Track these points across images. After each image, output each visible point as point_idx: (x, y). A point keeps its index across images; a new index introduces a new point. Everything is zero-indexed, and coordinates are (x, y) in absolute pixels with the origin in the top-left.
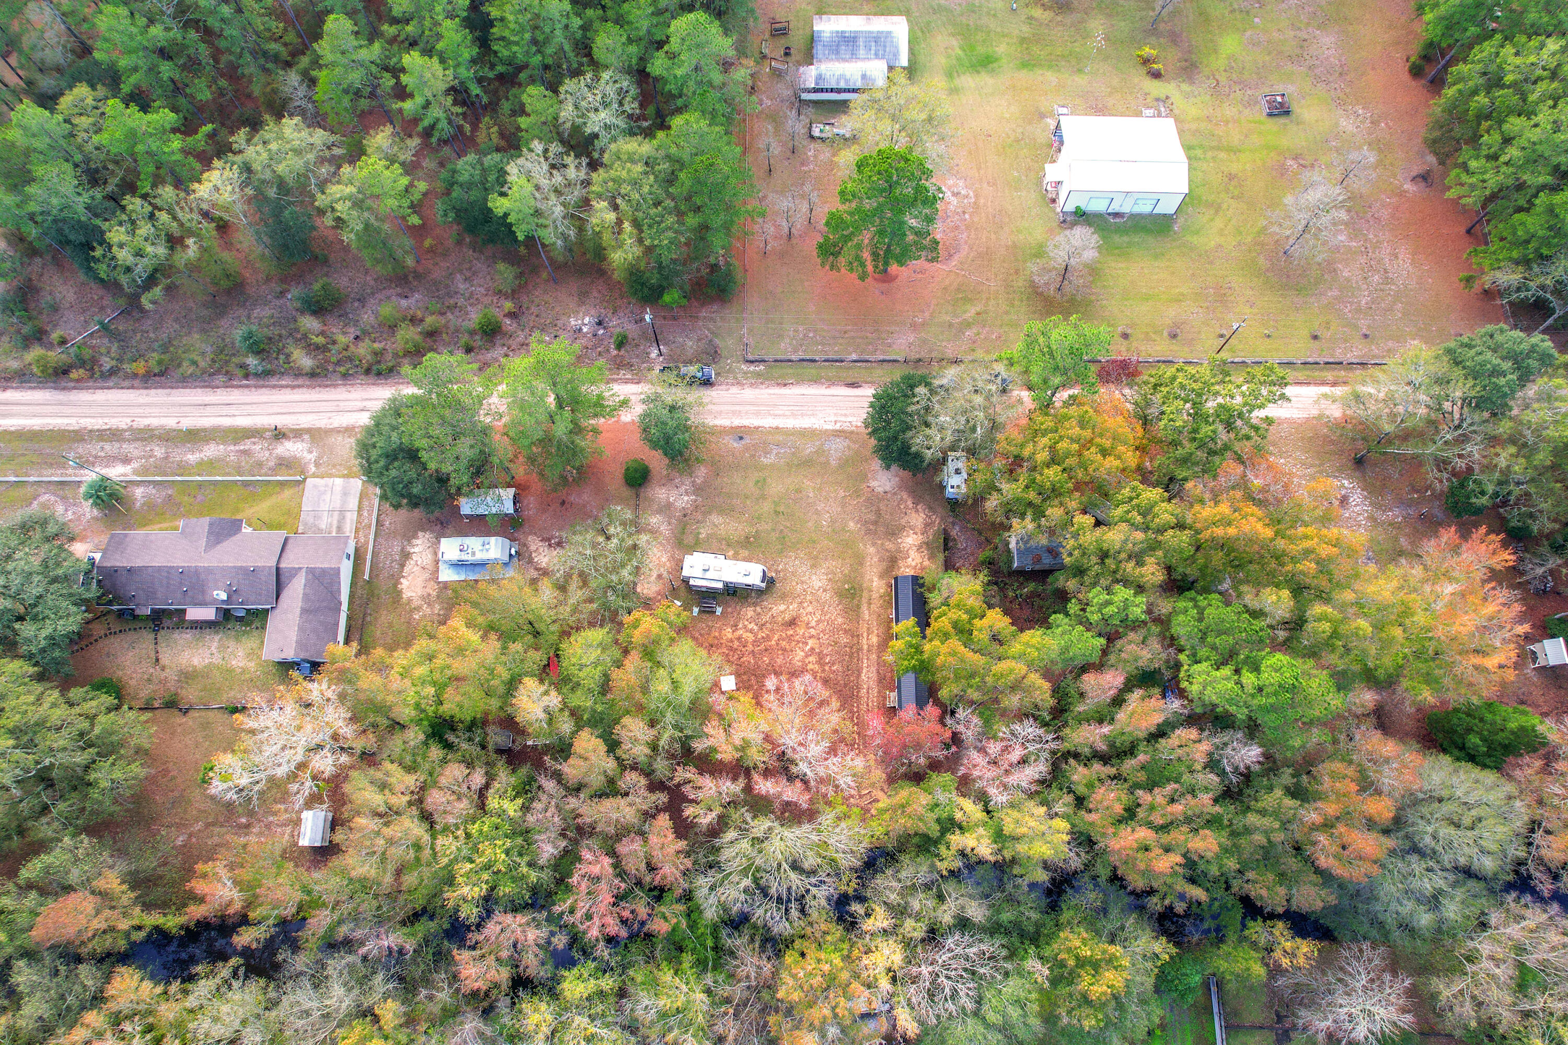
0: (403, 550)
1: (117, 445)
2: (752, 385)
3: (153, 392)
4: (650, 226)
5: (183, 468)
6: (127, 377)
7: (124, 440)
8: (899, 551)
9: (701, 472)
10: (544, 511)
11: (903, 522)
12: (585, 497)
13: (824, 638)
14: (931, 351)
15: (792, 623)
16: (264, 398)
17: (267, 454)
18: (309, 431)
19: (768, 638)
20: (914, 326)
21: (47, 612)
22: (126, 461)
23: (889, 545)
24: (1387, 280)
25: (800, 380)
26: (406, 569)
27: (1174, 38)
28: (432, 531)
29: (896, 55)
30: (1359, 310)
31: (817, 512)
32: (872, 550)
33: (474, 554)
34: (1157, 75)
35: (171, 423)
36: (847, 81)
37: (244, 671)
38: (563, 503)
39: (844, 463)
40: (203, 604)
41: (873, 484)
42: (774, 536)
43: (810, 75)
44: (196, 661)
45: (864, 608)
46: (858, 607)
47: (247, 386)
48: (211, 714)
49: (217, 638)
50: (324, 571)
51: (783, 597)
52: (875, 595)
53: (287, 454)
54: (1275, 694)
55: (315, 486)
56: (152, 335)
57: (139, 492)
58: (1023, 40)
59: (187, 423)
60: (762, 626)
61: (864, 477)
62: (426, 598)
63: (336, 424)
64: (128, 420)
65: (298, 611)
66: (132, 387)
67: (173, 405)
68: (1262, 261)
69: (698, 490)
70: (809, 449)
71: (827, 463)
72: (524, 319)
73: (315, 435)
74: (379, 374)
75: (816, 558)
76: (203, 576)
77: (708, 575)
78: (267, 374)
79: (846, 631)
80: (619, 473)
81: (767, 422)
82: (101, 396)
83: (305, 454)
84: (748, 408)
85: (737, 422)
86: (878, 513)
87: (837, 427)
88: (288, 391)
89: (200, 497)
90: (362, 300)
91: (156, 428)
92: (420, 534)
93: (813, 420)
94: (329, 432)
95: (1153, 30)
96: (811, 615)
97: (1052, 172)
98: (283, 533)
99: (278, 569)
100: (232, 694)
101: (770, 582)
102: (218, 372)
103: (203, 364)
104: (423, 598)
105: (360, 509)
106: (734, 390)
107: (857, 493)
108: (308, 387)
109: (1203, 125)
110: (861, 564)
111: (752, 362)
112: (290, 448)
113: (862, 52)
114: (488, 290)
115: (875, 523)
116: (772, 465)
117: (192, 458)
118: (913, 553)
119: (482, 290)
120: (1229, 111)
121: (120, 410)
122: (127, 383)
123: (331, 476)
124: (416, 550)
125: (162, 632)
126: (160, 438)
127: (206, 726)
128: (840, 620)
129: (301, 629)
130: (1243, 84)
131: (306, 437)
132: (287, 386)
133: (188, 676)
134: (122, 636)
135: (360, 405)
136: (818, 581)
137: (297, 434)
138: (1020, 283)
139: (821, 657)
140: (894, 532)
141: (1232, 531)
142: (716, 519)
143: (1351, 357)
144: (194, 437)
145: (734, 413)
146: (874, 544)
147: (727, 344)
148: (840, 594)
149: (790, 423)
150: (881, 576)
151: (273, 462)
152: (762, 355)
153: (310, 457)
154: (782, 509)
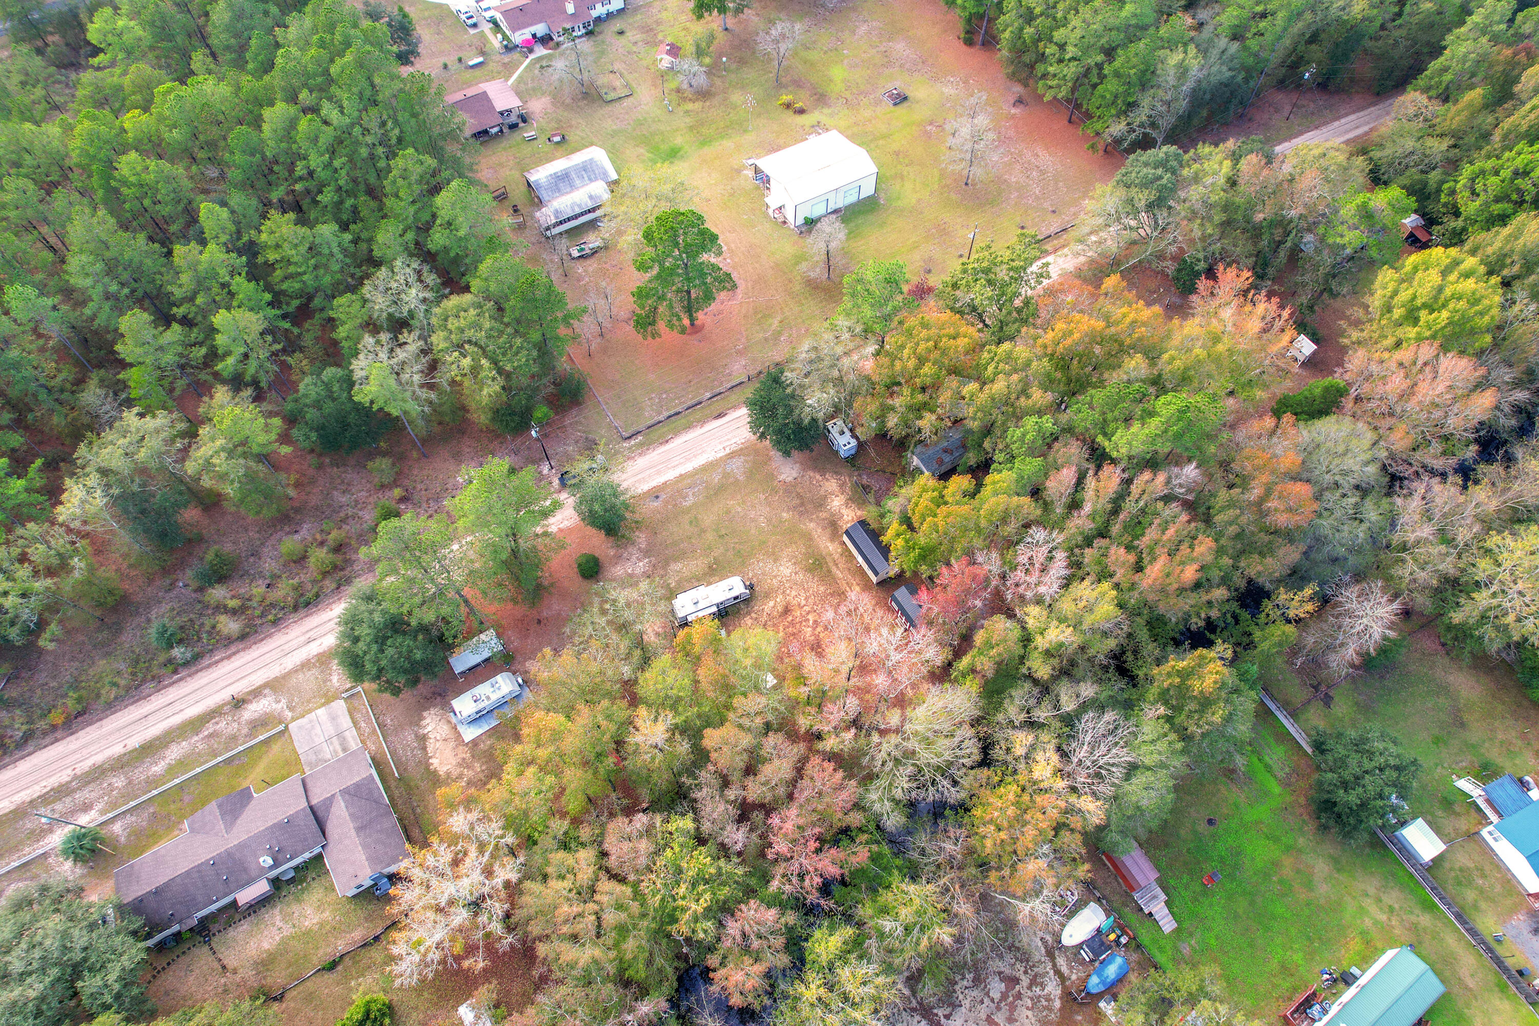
0: (417, 736)
1: (68, 799)
2: (640, 454)
3: (82, 733)
4: (504, 354)
5: (153, 782)
6: (45, 734)
7: (74, 791)
8: (833, 515)
9: (642, 539)
10: (526, 637)
11: (822, 492)
12: (556, 607)
13: (819, 608)
14: (763, 364)
15: (787, 610)
16: (204, 681)
17: (235, 725)
18: (266, 685)
20: (740, 353)
21: (105, 957)
22: (87, 807)
23: (823, 515)
24: (1042, 172)
25: (677, 433)
26: (429, 750)
27: (798, 84)
28: (435, 706)
29: (605, 174)
30: (1037, 198)
31: (752, 520)
32: (812, 525)
33: (488, 698)
34: (801, 111)
35: (117, 750)
36: (579, 206)
37: (321, 925)
38: (539, 622)
39: (750, 475)
40: (250, 882)
41: (782, 478)
42: (730, 555)
43: (546, 215)
44: (266, 945)
45: (834, 569)
46: (829, 571)
47: (181, 679)
48: (308, 984)
49: (277, 911)
50: (357, 786)
51: (767, 595)
52: (836, 556)
53: (256, 715)
54: (1179, 420)
55: (300, 728)
56: (54, 684)
57: (117, 828)
58: (691, 128)
59: (134, 742)
61: (771, 477)
62: (463, 763)
63: (289, 667)
64: (69, 771)
65: (353, 833)
66: (57, 740)
67: (111, 734)
68: (953, 196)
69: (647, 553)
70: (716, 478)
71: (737, 480)
72: (416, 497)
74: (307, 604)
75: (773, 553)
76: (237, 856)
77: (700, 606)
78: (197, 657)
79: (832, 595)
80: (574, 573)
81: (671, 475)
82: (24, 766)
83: (274, 706)
84: (649, 473)
85: (646, 487)
86: (799, 496)
87: (728, 451)
88: (226, 662)
89: (187, 799)
90: (255, 554)
91: (104, 763)
92: (425, 714)
93: (705, 456)
94: (286, 676)
95: (779, 85)
96: (797, 597)
97: (773, 200)
98: (296, 777)
99: (311, 808)
100: (321, 952)
101: (751, 587)
102: (144, 681)
103: (123, 683)
104: (459, 765)
105: (355, 723)
106: (629, 464)
107: (774, 491)
108: (244, 649)
109: (855, 129)
110: (811, 539)
111: (629, 438)
112: (255, 709)
113: (578, 182)
114: (369, 491)
115: (802, 504)
116: (695, 504)
117: (158, 768)
118: (844, 511)
119: (364, 494)
120: (867, 113)
121: (53, 767)
122: (48, 740)
123: (310, 711)
124: (429, 728)
125: (215, 941)
126: (113, 769)
127: (309, 998)
128: (822, 589)
129: (365, 846)
130: (866, 94)
131: (267, 691)
132: (222, 660)
133: (265, 963)
134: (173, 967)
135: (303, 639)
136: (786, 569)
137: (257, 693)
138: (797, 287)
139: (825, 623)
140: (820, 503)
141: (1076, 336)
142: (676, 567)
143: (1053, 229)
144: (150, 749)
145: (639, 482)
146: (811, 520)
147: (598, 435)
148: (810, 570)
149: (689, 467)
150: (832, 540)
151: (245, 729)
152: (635, 429)
153: (281, 706)
154: (723, 532)
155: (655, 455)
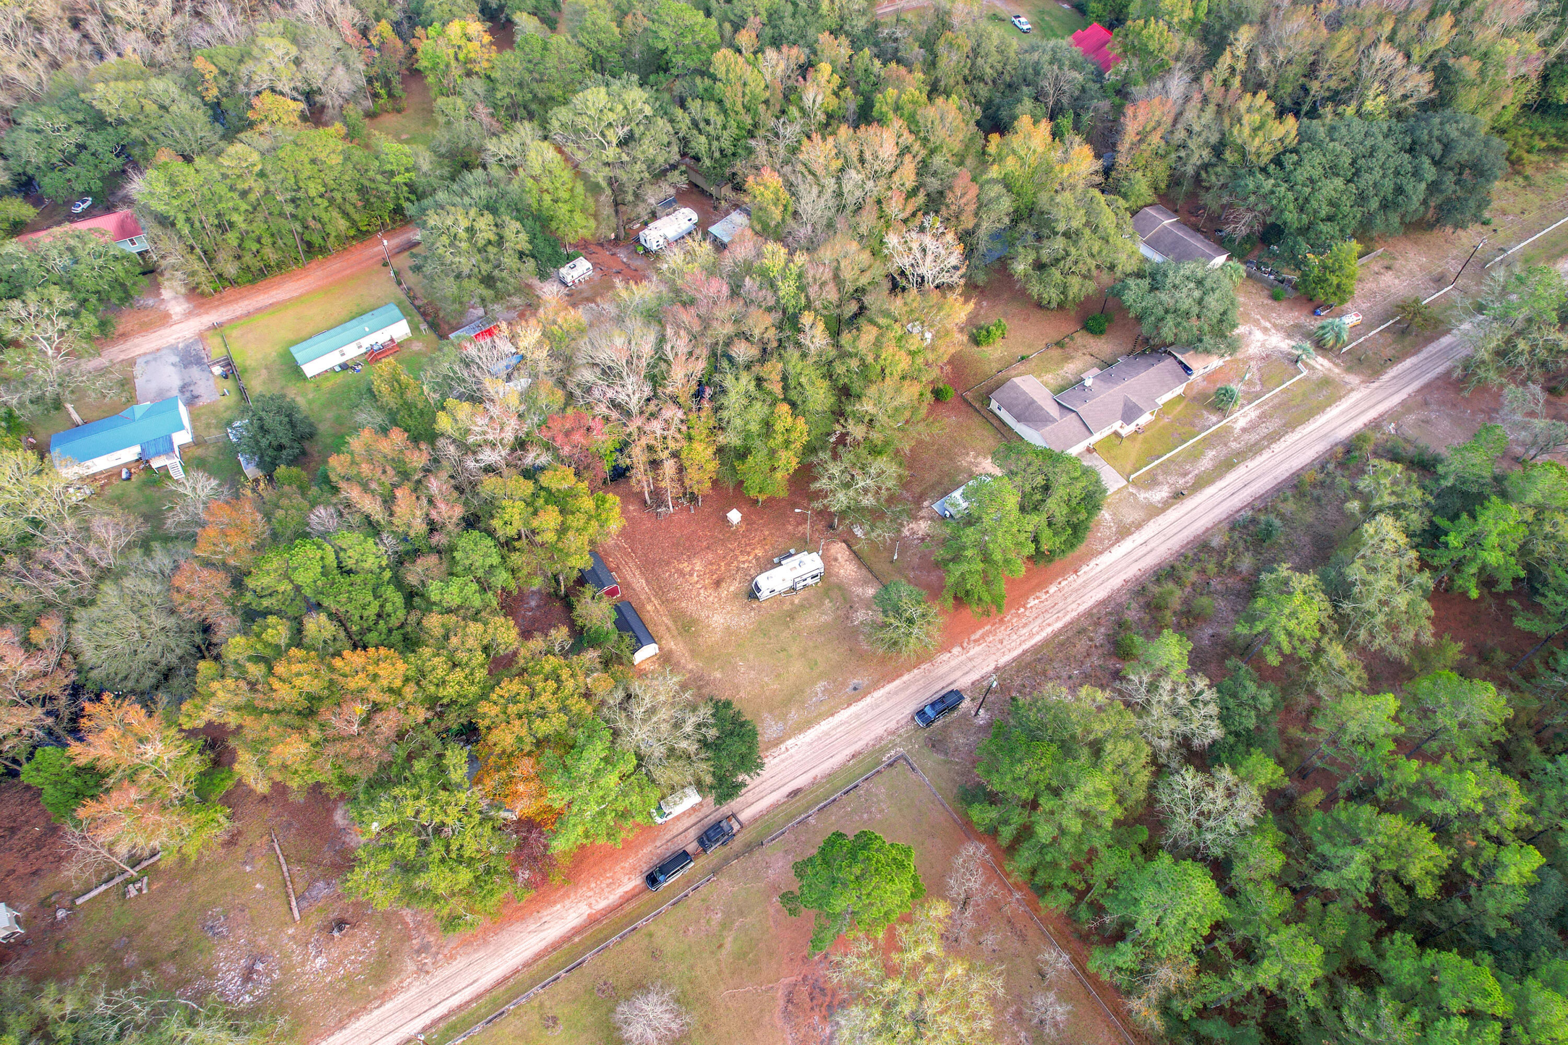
1: (1262, 434)
2: (881, 738)
3: (1287, 474)
5: (1208, 443)
7: (1263, 439)
13: (687, 587)
14: (744, 870)
15: (717, 584)
17: (1171, 482)
18: (1163, 510)
19: (728, 565)
22: (1244, 430)
31: (752, 668)
32: (690, 666)
35: (1251, 464)
39: (757, 719)
42: (774, 632)
45: (670, 623)
46: (675, 623)
48: (1034, 352)
50: (1046, 426)
51: (736, 596)
52: (667, 636)
53: (1158, 488)
55: (1117, 482)
57: (1212, 417)
59: (1242, 469)
60: (738, 569)
63: (1151, 523)
64: (1276, 451)
65: (1036, 399)
66: (1301, 470)
67: (1265, 475)
69: (857, 631)
70: (794, 715)
71: (771, 711)
73: (1154, 511)
75: (730, 634)
76: (1109, 384)
77: (797, 564)
79: (675, 601)
81: (844, 715)
83: (1147, 496)
84: (869, 716)
85: (868, 700)
87: (783, 747)
88: (1207, 526)
91: (1254, 456)
93: (807, 739)
96: (708, 595)
99: (1074, 413)
106: (892, 725)
110: (692, 651)
111: (898, 758)
112: (1160, 494)
115: (699, 688)
116: (813, 682)
121: (1289, 453)
122: (1309, 470)
126: (1244, 453)
127: (1030, 346)
128: (683, 605)
131: (1160, 506)
133: (1067, 358)
136: (718, 620)
137: (1166, 505)
139: (682, 574)
142: (827, 619)
144: (1226, 465)
146: (691, 671)
147: (932, 760)
148: (694, 622)
149: (825, 725)
150: (670, 651)
151: (1160, 478)
152: (893, 771)
153: (1142, 496)
154: (782, 655)
155: (864, 739)
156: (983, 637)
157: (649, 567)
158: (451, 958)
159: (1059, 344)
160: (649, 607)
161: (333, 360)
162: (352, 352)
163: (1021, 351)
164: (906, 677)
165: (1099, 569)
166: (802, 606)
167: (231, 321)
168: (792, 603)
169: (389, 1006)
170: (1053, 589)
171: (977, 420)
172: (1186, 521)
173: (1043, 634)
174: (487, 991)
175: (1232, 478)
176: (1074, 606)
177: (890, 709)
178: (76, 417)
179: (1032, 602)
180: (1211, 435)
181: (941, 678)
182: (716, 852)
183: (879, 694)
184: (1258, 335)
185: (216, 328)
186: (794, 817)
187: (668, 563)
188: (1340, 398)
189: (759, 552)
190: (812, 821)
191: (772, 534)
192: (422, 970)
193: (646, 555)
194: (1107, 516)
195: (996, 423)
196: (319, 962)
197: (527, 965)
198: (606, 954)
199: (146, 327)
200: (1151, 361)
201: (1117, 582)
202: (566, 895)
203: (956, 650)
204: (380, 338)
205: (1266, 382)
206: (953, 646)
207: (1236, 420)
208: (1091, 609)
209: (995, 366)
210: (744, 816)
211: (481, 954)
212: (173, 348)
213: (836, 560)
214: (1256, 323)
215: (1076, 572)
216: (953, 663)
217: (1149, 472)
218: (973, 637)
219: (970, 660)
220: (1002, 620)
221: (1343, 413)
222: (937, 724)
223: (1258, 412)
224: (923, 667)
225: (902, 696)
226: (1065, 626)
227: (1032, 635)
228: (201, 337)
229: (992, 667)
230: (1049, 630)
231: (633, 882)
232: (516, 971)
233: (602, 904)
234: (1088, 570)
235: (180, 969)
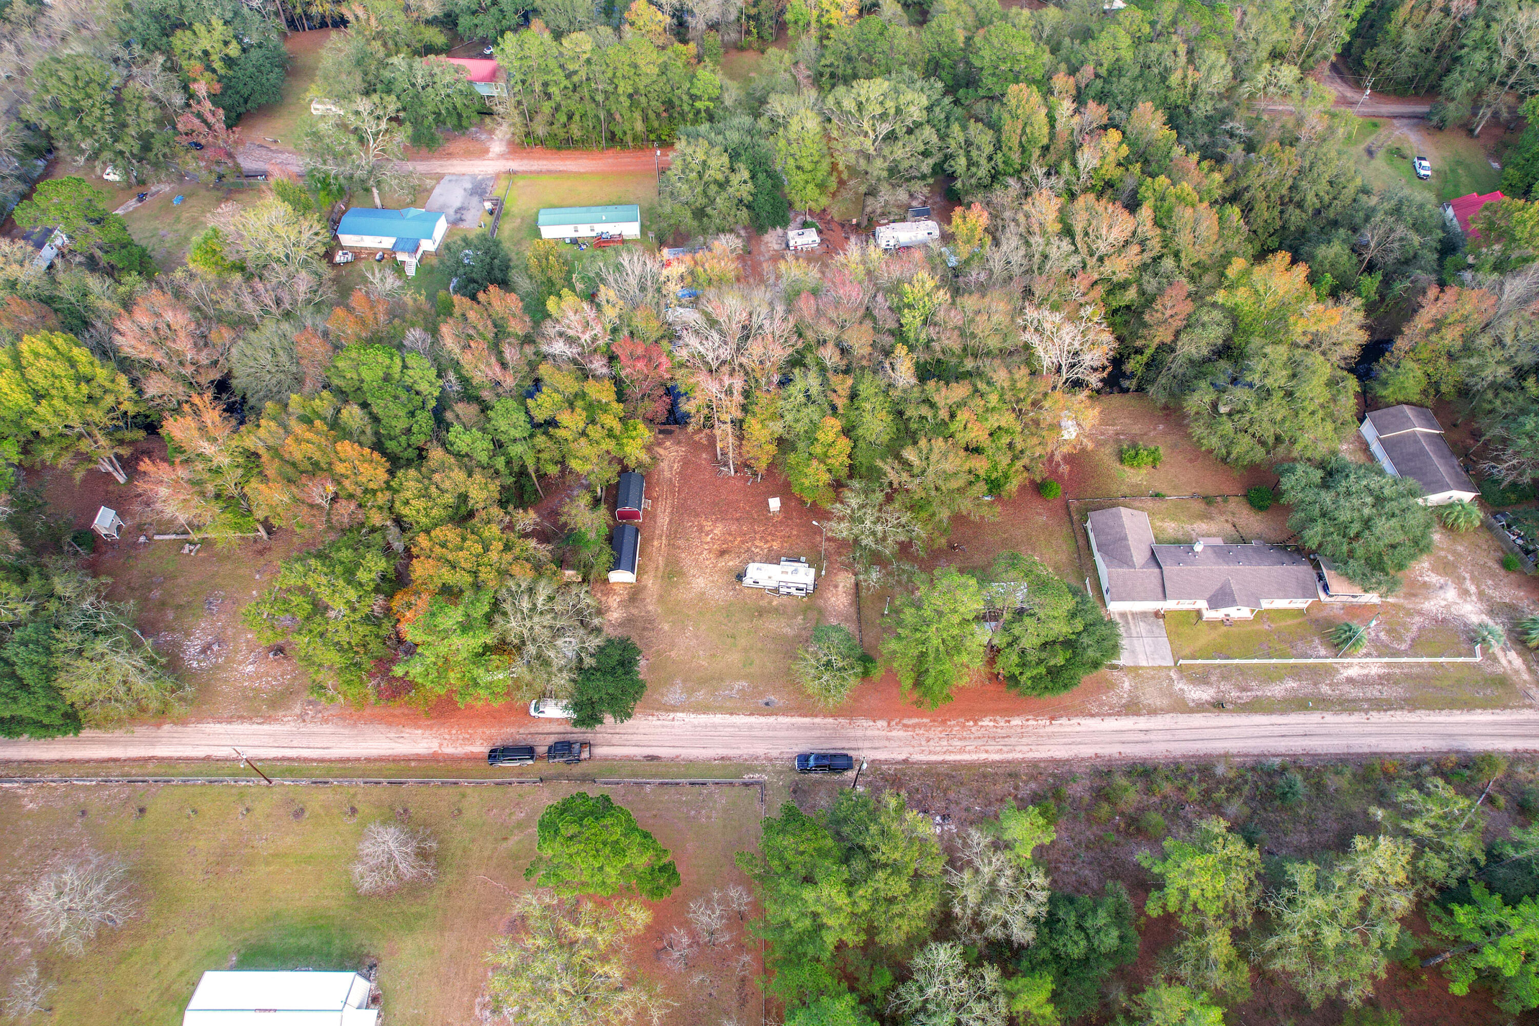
1: (1369, 695)
2: (757, 758)
3: (1366, 750)
5: (1295, 672)
7: (1365, 701)
8: (626, 607)
11: (619, 630)
13: (697, 542)
15: (722, 553)
17: (1223, 688)
18: (1191, 711)
19: (743, 542)
22: (1350, 681)
23: (635, 611)
31: (697, 637)
32: (650, 608)
35: (1329, 718)
39: (669, 681)
48: (1175, 494)
50: (1120, 566)
51: (729, 571)
52: (652, 574)
53: (1204, 687)
55: (1163, 658)
57: (1320, 649)
60: (748, 550)
61: (651, 669)
63: (1168, 717)
70: (700, 695)
71: (684, 681)
73: (1182, 707)
75: (701, 600)
76: (1220, 560)
77: (793, 570)
79: (679, 548)
81: (741, 720)
83: (1186, 689)
84: (761, 734)
85: (771, 720)
87: (672, 715)
93: (696, 721)
94: (1172, 710)
96: (707, 558)
99: (1160, 568)
100: (1161, 505)
106: (774, 753)
107: (659, 654)
110: (661, 596)
111: (757, 783)
112: (1201, 694)
115: (644, 629)
116: (738, 678)
118: (615, 605)
121: (1388, 730)
123: (1153, 668)
126: (1332, 703)
128: (683, 556)
131: (1192, 705)
133: (1205, 517)
136: (700, 583)
137: (1200, 708)
138: (450, 879)
139: (701, 529)
140: (629, 622)
142: (789, 632)
144: (1298, 704)
145: (775, 729)
146: (648, 612)
147: (785, 802)
148: (681, 574)
149: (718, 719)
150: (645, 587)
151: (1213, 679)
152: (745, 791)
153: (1179, 685)
154: (729, 640)
155: (742, 750)
156: (914, 726)
157: (681, 511)
158: (326, 721)
159: (1208, 500)
160: (656, 543)
161: (567, 232)
162: (584, 231)
163: (1162, 488)
164: (817, 720)
165: (1078, 729)
166: (776, 610)
167: (525, 172)
168: (770, 603)
169: (266, 727)
170: (1016, 721)
171: (1066, 530)
172: (1206, 734)
173: (975, 757)
174: (330, 761)
175: (1296, 720)
176: (1025, 748)
177: (784, 738)
178: (378, 201)
179: (986, 722)
180: (1307, 666)
181: (849, 739)
182: (557, 765)
183: (783, 720)
184: (1451, 594)
185: (511, 173)
186: (636, 776)
187: (698, 515)
188: (1505, 707)
189: (776, 545)
190: (648, 788)
191: (798, 536)
192: (302, 717)
193: (685, 500)
194: (1126, 685)
195: (1081, 542)
196: (250, 668)
197: (368, 760)
198: (423, 789)
199: (468, 154)
200: (1285, 558)
201: (1087, 751)
202: (430, 727)
203: (881, 723)
204: (612, 229)
205: (1416, 647)
206: (881, 718)
207: (1350, 665)
208: (1042, 760)
209: (1124, 489)
210: (599, 751)
211: (346, 731)
212: (474, 177)
213: (836, 587)
214: (1459, 581)
215: (1052, 718)
216: (869, 733)
217: (1204, 666)
218: (905, 721)
219: (888, 739)
220: (944, 722)
221: (1495, 724)
222: (814, 776)
223: (1382, 671)
224: (841, 720)
225: (802, 734)
226: (1001, 762)
227: (962, 750)
228: (497, 176)
229: (903, 757)
230: (983, 756)
231: (481, 748)
232: (358, 760)
233: (449, 750)
234: (1065, 725)
235: (175, 619)
